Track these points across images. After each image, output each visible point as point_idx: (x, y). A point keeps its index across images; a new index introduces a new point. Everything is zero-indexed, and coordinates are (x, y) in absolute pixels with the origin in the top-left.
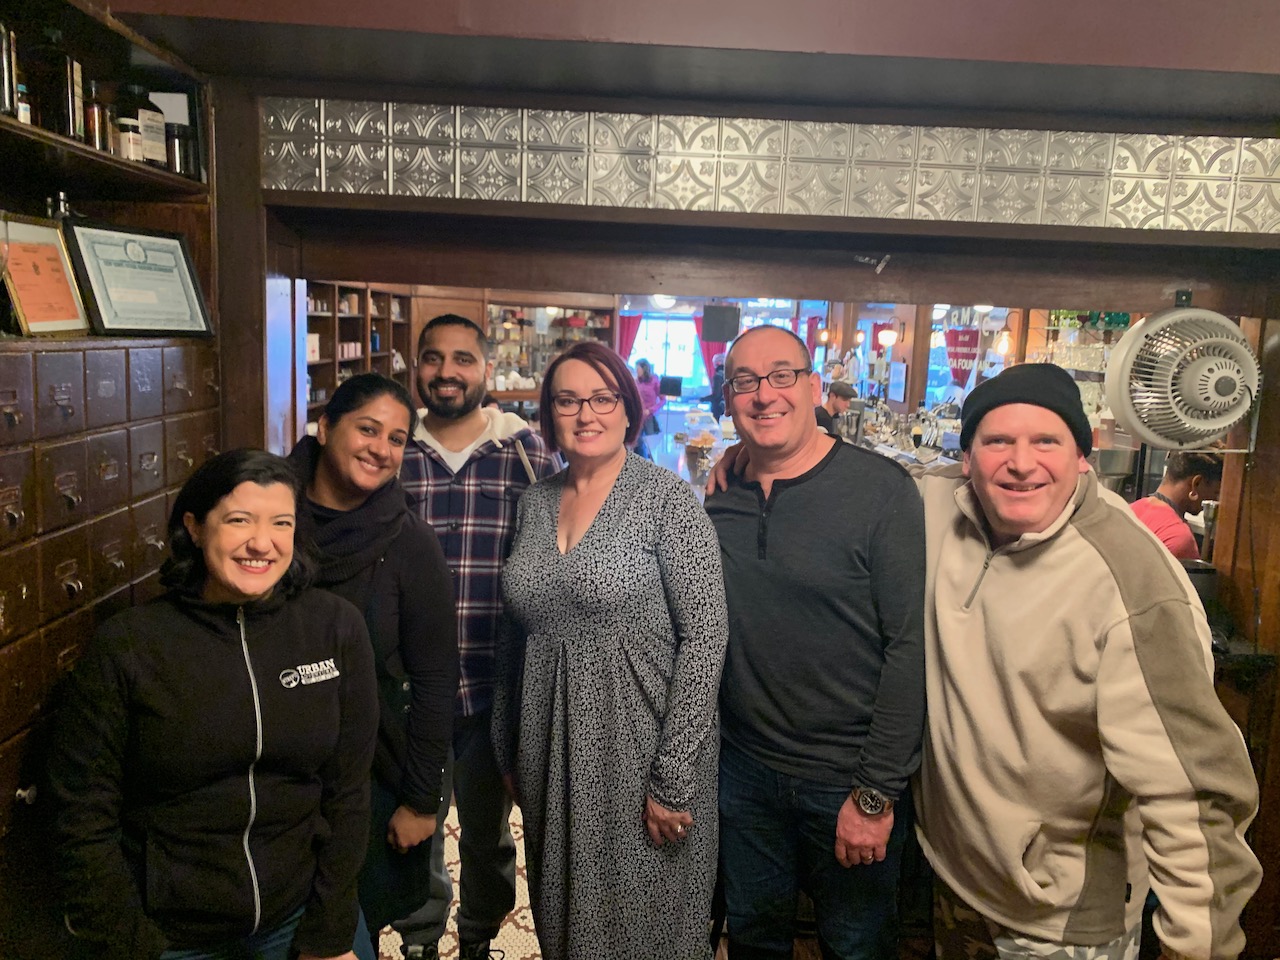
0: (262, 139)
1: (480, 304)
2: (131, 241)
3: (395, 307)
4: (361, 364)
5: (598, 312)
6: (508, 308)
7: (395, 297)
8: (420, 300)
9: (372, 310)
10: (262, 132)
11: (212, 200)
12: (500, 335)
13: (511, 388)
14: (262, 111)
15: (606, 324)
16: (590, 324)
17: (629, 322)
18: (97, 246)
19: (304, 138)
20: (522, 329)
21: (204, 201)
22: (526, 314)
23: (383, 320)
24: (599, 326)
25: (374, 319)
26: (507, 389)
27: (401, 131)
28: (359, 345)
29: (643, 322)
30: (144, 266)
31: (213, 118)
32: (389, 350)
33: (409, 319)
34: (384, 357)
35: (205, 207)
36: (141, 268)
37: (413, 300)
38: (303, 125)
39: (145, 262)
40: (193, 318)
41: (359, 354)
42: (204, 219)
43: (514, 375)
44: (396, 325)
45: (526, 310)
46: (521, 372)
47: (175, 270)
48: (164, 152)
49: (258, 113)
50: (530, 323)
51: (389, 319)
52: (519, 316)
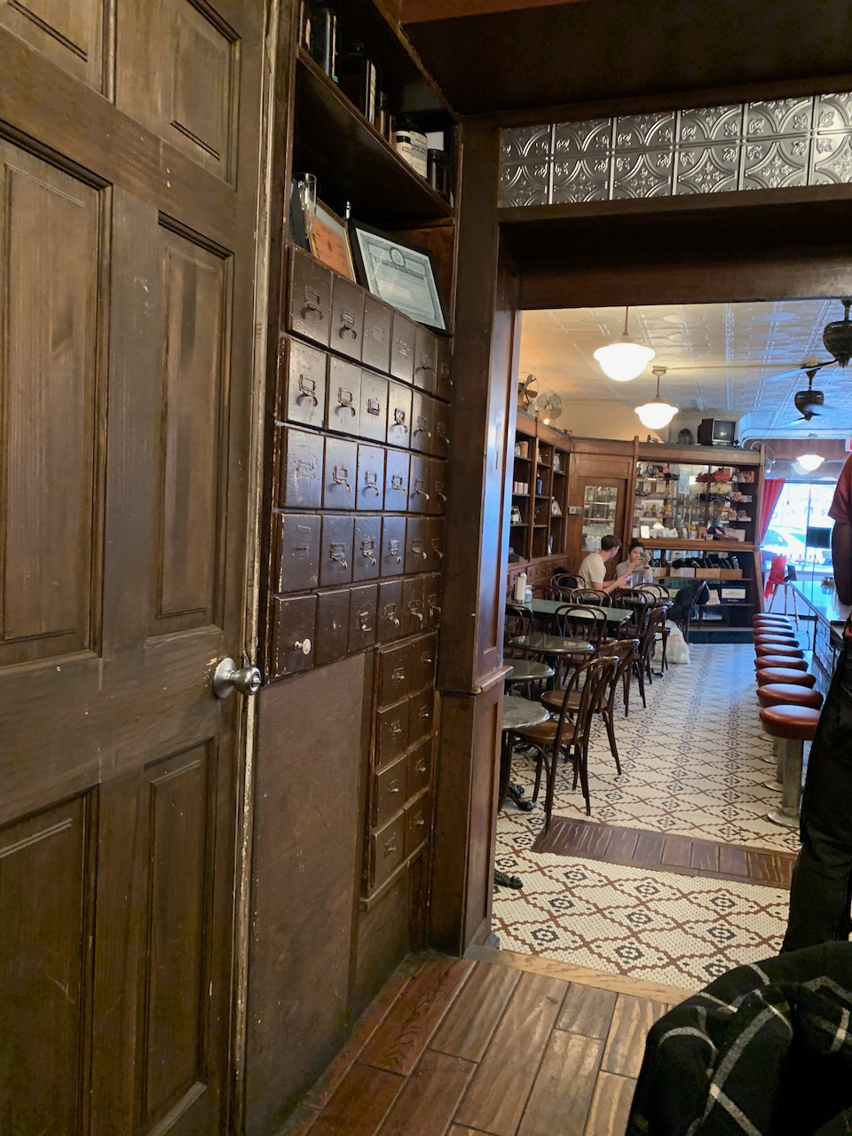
0: (501, 166)
1: (631, 460)
2: (394, 248)
3: (556, 461)
4: (527, 501)
5: (743, 468)
6: (656, 464)
7: (558, 451)
8: (577, 456)
9: (538, 459)
10: (501, 159)
11: (457, 222)
12: (647, 488)
13: (655, 537)
14: (502, 142)
15: (751, 479)
16: (735, 479)
17: (771, 486)
18: (371, 246)
19: (537, 158)
20: (667, 484)
21: (450, 225)
22: (673, 469)
23: (546, 468)
24: (744, 481)
25: (539, 466)
26: (652, 537)
27: (624, 141)
28: (526, 485)
29: (786, 485)
30: (403, 269)
31: (462, 152)
32: (549, 495)
33: (567, 472)
34: (546, 500)
35: (451, 229)
36: (400, 270)
37: (571, 455)
38: (536, 149)
39: (403, 267)
40: (436, 317)
41: (526, 492)
42: (449, 240)
43: (658, 526)
44: (556, 475)
45: (671, 466)
46: (664, 524)
47: (425, 278)
48: (425, 169)
49: (499, 143)
50: (676, 478)
51: (551, 469)
52: (665, 471)
